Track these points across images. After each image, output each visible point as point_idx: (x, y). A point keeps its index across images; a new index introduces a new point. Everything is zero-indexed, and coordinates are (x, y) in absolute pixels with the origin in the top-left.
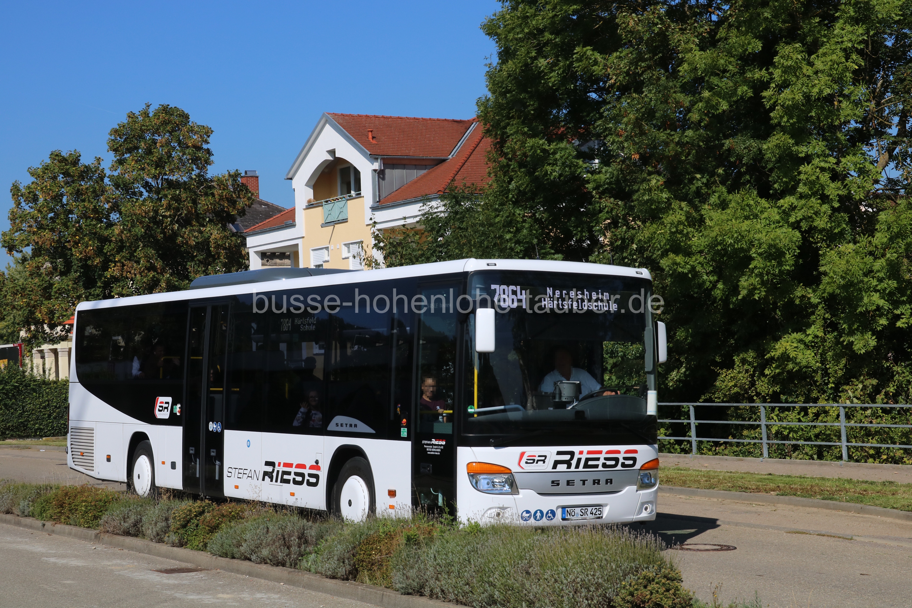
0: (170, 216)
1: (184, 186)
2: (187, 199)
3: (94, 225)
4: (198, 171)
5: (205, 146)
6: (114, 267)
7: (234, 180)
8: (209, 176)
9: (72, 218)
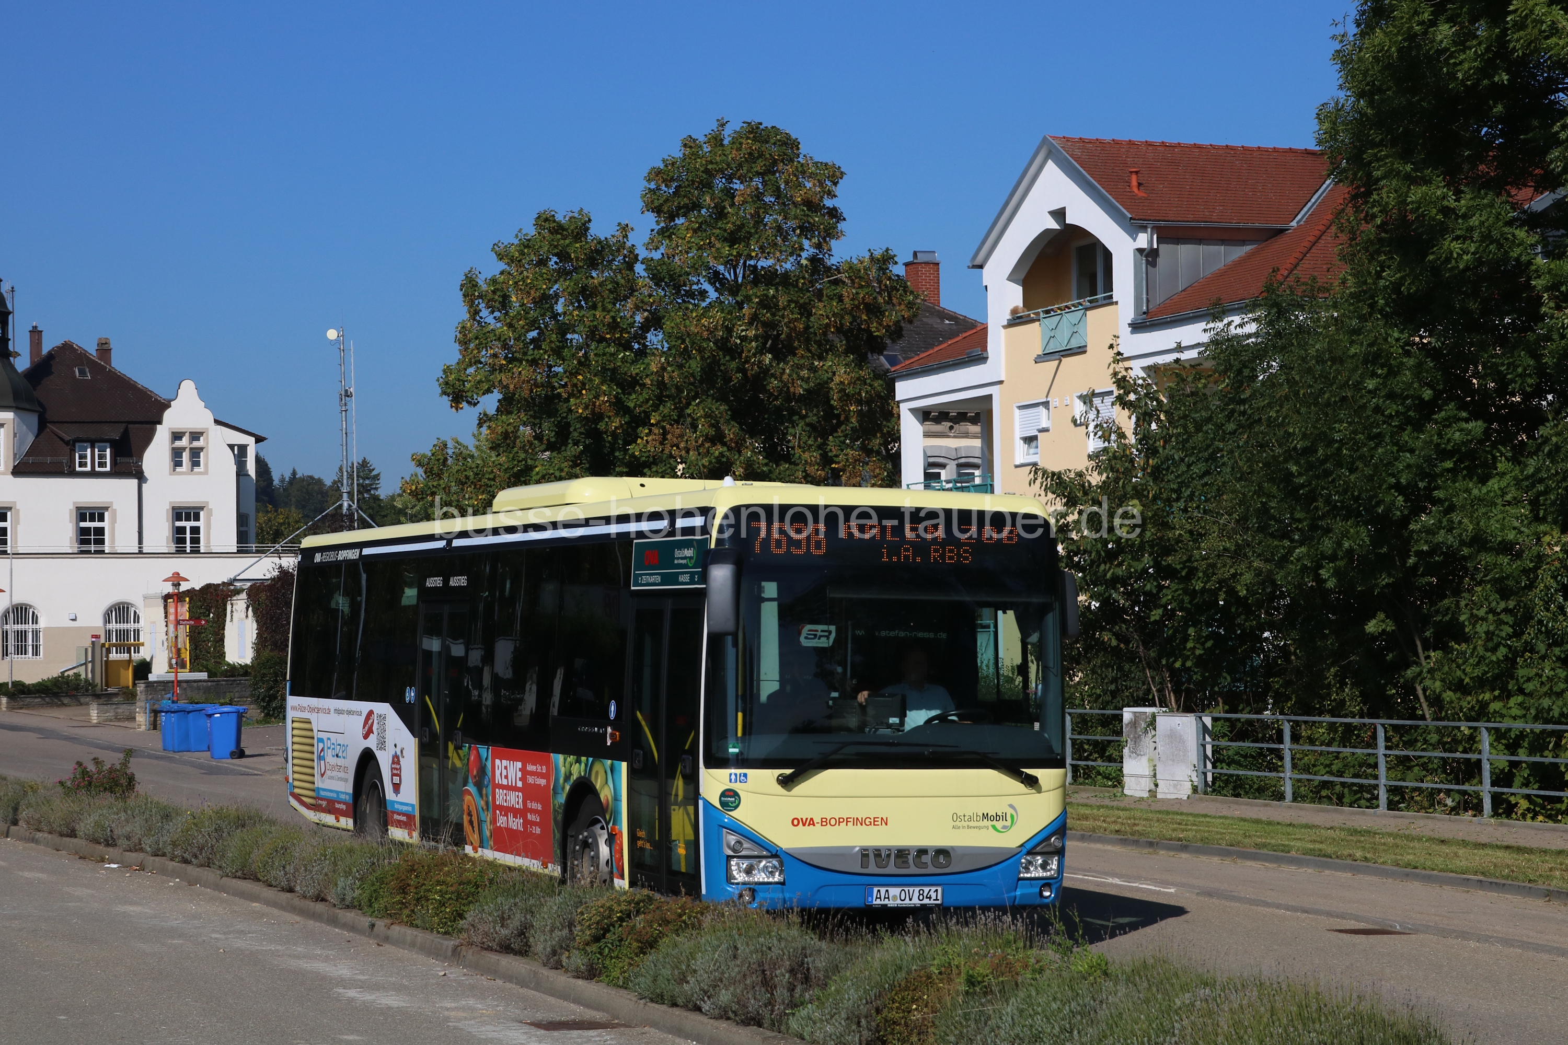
0: (756, 338)
1: (785, 280)
2: (789, 305)
3: (612, 355)
4: (812, 251)
5: (828, 203)
6: (647, 435)
7: (880, 269)
8: (832, 261)
9: (572, 340)
